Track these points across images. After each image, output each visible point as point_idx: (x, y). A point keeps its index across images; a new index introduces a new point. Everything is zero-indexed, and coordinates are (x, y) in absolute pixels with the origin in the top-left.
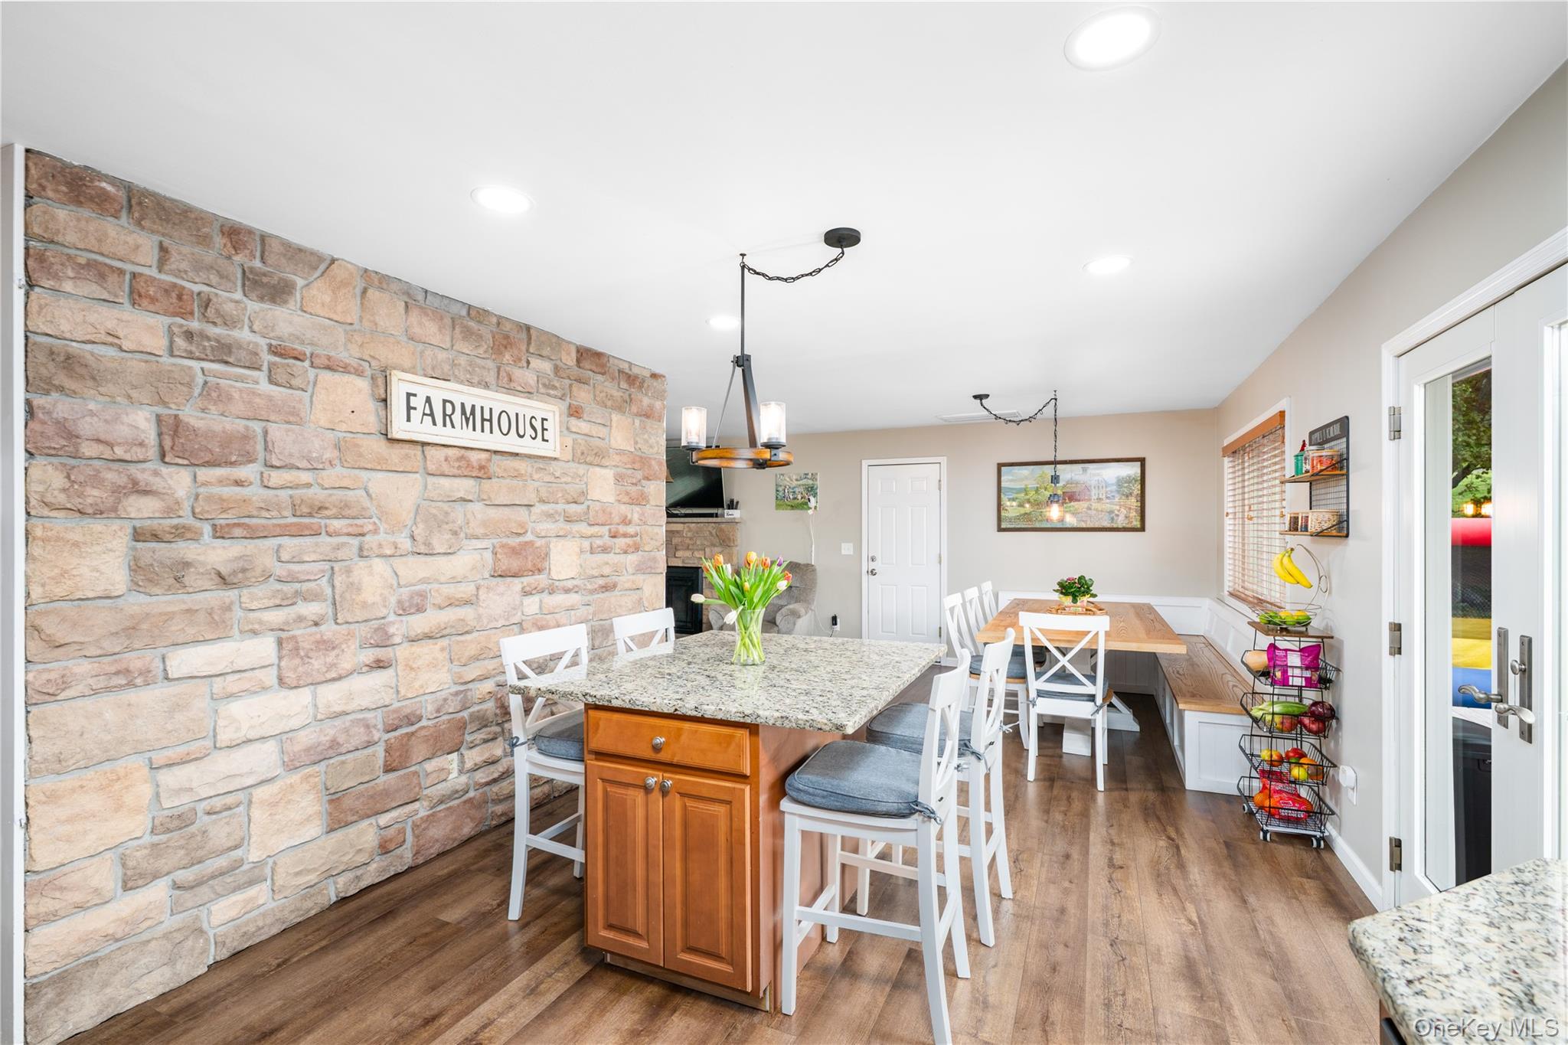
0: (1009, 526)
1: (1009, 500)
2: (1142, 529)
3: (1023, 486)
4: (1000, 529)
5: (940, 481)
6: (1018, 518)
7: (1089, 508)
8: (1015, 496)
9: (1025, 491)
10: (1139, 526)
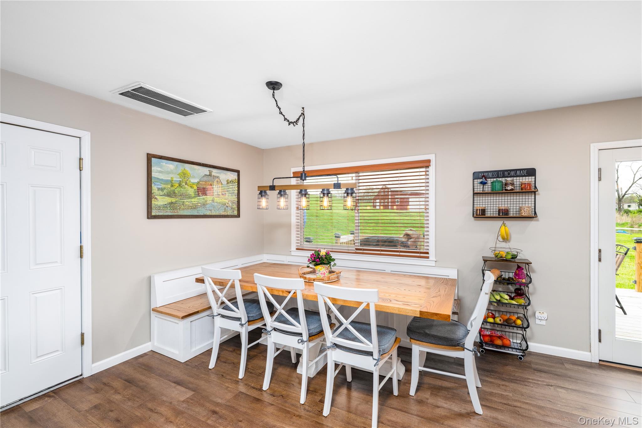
0: (157, 214)
1: (159, 189)
2: (238, 216)
3: (170, 179)
4: (150, 216)
5: (80, 159)
6: (165, 206)
7: (213, 201)
8: (163, 186)
9: (171, 182)
10: (236, 214)
